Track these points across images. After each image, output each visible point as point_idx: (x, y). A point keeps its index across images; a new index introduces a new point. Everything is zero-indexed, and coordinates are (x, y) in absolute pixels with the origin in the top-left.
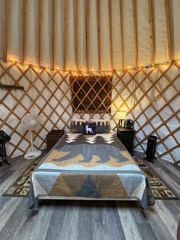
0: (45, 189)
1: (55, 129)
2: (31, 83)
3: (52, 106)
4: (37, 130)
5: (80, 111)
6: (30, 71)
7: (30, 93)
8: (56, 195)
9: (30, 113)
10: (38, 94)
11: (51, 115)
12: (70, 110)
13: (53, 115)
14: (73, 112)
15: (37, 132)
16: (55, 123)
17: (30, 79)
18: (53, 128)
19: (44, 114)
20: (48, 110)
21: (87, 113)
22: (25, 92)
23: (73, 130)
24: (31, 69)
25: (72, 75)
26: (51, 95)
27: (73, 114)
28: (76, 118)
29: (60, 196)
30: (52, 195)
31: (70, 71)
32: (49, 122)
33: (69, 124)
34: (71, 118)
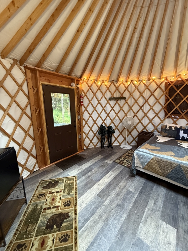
0: (142, 163)
1: (145, 130)
2: (130, 94)
3: (144, 111)
4: (130, 129)
5: (173, 116)
6: (131, 85)
7: (129, 102)
8: (149, 171)
9: (127, 116)
10: (134, 101)
11: (142, 119)
12: (162, 115)
13: (144, 119)
14: (165, 117)
15: (130, 131)
16: (145, 126)
17: (130, 91)
18: (143, 130)
19: (137, 117)
20: (140, 114)
21: (183, 118)
22: (126, 101)
23: (163, 133)
24: (131, 83)
25: (168, 80)
26: (145, 101)
27: (165, 119)
28: (168, 123)
29: (152, 172)
30: (146, 170)
31: (166, 77)
32: (140, 124)
33: (159, 128)
34: (163, 122)
